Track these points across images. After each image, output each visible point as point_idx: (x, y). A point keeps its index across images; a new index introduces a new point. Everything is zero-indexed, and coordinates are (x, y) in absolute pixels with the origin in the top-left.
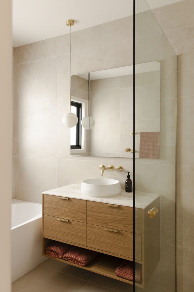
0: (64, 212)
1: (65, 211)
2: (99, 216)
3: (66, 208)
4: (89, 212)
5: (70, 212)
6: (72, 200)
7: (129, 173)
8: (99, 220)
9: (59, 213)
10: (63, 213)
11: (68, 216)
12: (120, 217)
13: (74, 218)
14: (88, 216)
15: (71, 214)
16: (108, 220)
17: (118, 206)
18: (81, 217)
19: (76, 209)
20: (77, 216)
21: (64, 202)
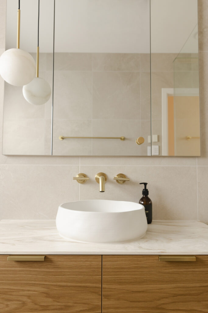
0: (25, 299)
1: (29, 297)
2: (139, 292)
3: (34, 285)
4: (111, 286)
5: (48, 295)
6: (55, 259)
7: (145, 184)
8: (139, 302)
9: (9, 303)
10: (24, 303)
11: (41, 306)
12: (198, 285)
13: (62, 309)
14: (108, 297)
15: (50, 300)
16: (167, 298)
17: (197, 258)
18: (84, 303)
19: (69, 284)
20: (69, 304)
21: (28, 269)
